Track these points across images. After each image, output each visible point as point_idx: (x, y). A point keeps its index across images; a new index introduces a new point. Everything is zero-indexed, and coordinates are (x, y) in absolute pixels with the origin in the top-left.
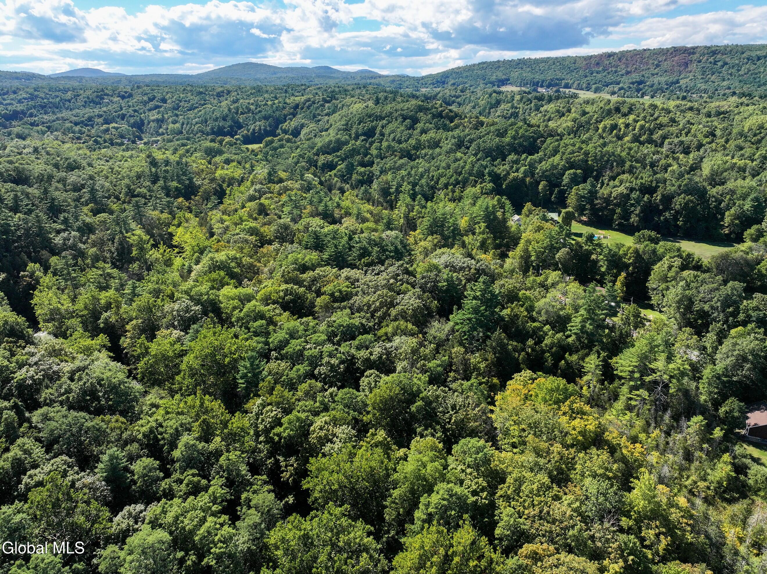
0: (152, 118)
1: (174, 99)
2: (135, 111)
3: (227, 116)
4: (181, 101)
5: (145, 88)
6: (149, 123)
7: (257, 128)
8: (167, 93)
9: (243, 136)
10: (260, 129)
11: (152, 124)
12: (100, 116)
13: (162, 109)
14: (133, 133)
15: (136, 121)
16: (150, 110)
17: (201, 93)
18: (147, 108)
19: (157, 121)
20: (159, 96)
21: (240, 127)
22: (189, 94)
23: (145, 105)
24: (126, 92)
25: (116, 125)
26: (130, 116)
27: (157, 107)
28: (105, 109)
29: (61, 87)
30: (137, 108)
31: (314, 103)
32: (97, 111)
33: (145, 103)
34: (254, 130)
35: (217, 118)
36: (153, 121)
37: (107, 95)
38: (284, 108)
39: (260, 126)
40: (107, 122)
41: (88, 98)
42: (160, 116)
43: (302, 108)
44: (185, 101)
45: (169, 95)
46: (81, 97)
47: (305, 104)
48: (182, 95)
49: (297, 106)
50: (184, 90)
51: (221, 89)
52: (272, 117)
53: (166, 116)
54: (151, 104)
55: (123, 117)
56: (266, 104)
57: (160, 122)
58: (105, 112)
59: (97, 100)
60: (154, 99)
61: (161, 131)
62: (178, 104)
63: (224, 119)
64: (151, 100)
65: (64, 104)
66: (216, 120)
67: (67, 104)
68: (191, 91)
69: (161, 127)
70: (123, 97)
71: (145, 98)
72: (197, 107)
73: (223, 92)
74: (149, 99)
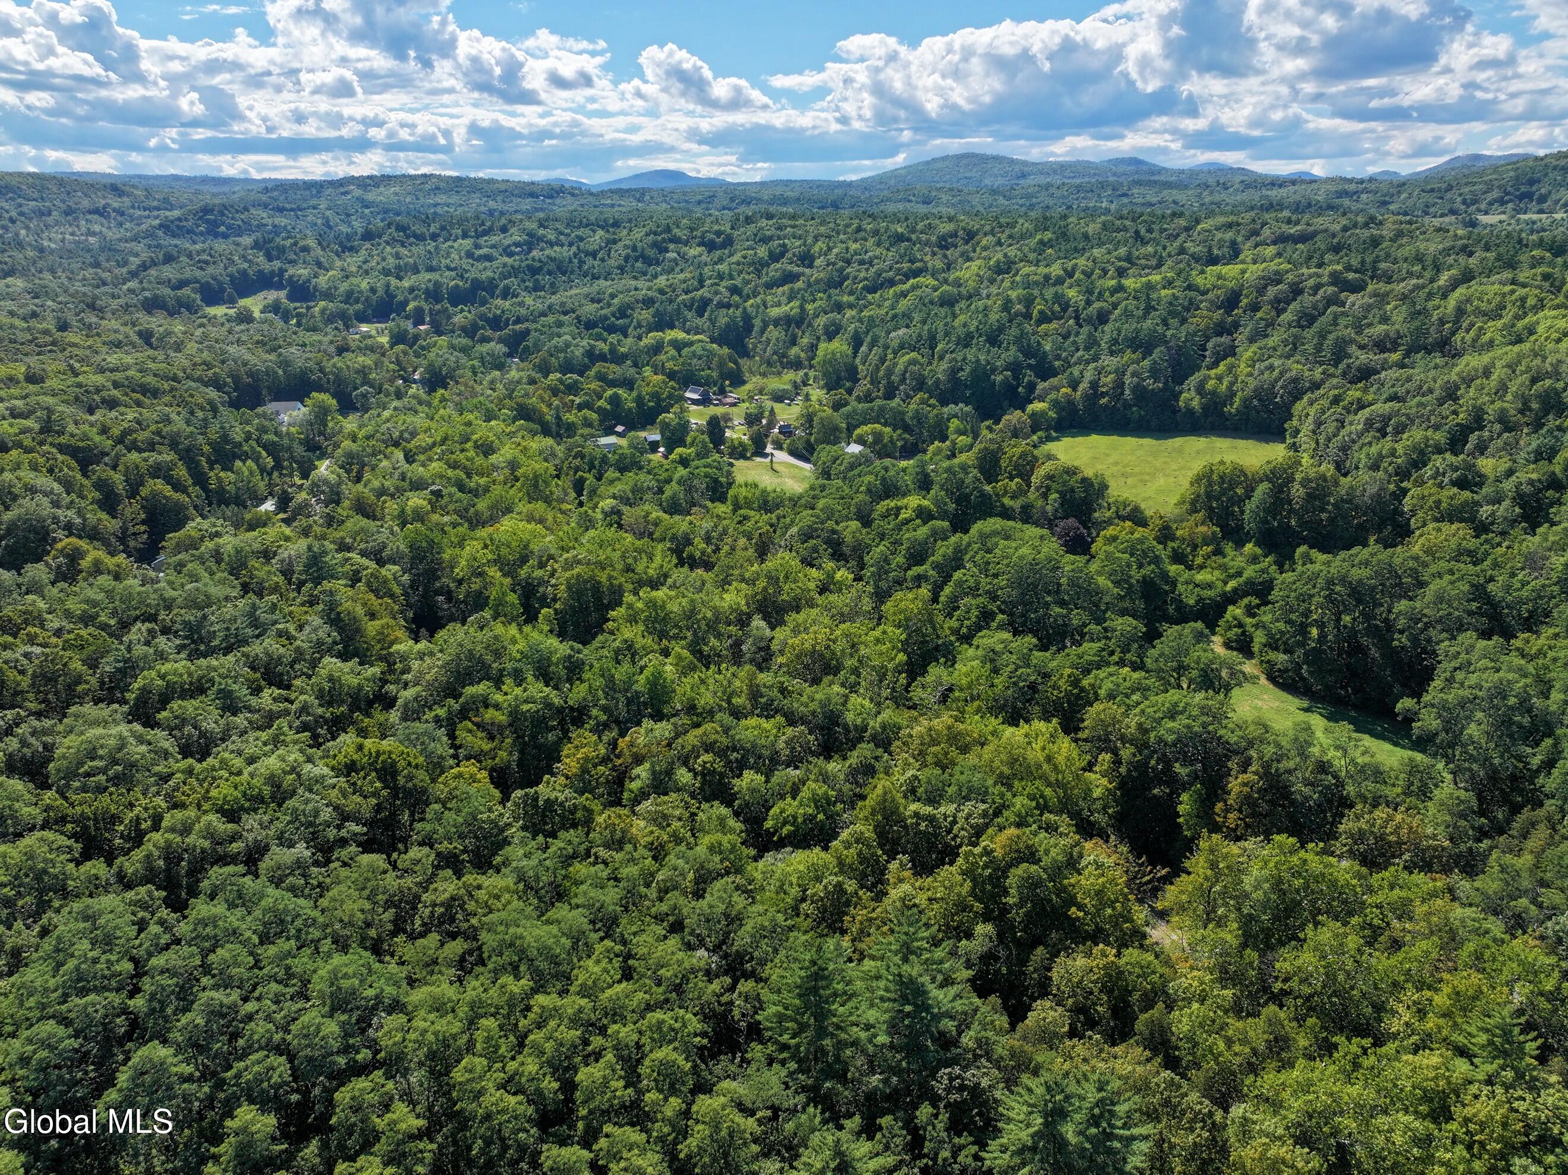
0: (775, 312)
1: (832, 257)
2: (734, 290)
3: (1001, 329)
4: (848, 262)
5: (764, 223)
6: (765, 325)
7: (1108, 380)
8: (816, 239)
9: (1055, 404)
10: (1119, 385)
11: (774, 333)
12: (648, 302)
13: (800, 284)
14: (721, 364)
15: (733, 319)
16: (769, 286)
17: (900, 238)
18: (764, 279)
19: (787, 322)
20: (795, 246)
21: (1045, 371)
22: (871, 242)
23: (758, 273)
24: (718, 233)
25: (680, 335)
26: (722, 305)
27: (789, 278)
28: (662, 281)
29: (592, 218)
30: (738, 282)
31: (1296, 291)
32: (643, 287)
33: (759, 266)
34: (1094, 385)
35: (969, 336)
36: (776, 322)
37: (676, 240)
38: (1192, 306)
39: (1121, 373)
40: (662, 323)
41: (634, 248)
42: (790, 308)
43: (1255, 308)
44: (861, 263)
45: (821, 244)
46: (620, 244)
47: (1261, 291)
48: (854, 246)
49: (1231, 301)
50: (859, 229)
51: (949, 227)
52: (1163, 340)
53: (809, 307)
54: (774, 270)
55: (702, 307)
56: (1120, 288)
57: (794, 323)
58: (662, 292)
59: (652, 253)
60: (782, 255)
61: (794, 351)
62: (841, 270)
63: (993, 340)
64: (775, 257)
65: (582, 262)
66: (966, 341)
67: (590, 261)
68: (876, 233)
69: (793, 342)
70: (711, 246)
71: (762, 252)
72: (892, 283)
73: (955, 235)
74: (771, 254)
